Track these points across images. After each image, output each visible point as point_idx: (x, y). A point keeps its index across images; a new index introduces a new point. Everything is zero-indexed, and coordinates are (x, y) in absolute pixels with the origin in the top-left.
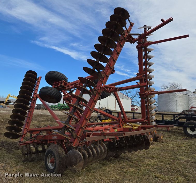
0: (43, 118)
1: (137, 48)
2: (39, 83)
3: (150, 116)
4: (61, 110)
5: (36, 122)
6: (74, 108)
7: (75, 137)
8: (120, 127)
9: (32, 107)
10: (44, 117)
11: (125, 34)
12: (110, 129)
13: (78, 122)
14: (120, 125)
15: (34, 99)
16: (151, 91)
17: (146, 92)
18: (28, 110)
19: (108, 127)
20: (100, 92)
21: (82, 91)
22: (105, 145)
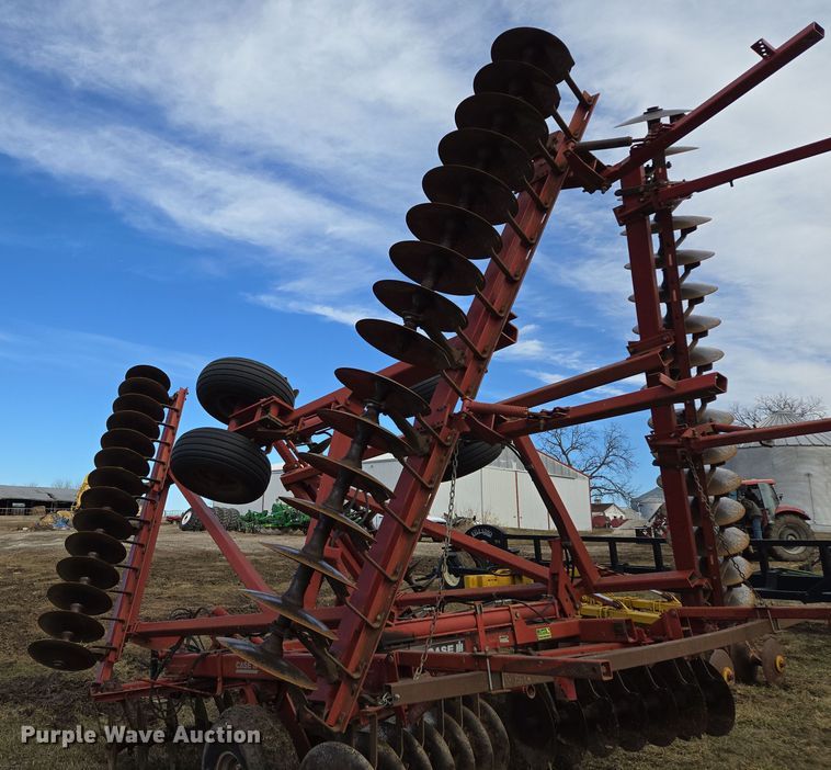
0: (213, 568)
1: (618, 219)
2: (178, 417)
3: (721, 559)
4: (287, 532)
5: (183, 586)
6: (321, 527)
7: (336, 677)
8: (563, 613)
9: (147, 523)
10: (219, 564)
11: (554, 153)
12: (512, 627)
13: (348, 599)
14: (560, 603)
15: (156, 488)
16: (717, 429)
17: (688, 434)
18: (132, 538)
19: (503, 615)
20: (451, 438)
21: (359, 437)
22: (494, 713)
